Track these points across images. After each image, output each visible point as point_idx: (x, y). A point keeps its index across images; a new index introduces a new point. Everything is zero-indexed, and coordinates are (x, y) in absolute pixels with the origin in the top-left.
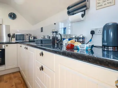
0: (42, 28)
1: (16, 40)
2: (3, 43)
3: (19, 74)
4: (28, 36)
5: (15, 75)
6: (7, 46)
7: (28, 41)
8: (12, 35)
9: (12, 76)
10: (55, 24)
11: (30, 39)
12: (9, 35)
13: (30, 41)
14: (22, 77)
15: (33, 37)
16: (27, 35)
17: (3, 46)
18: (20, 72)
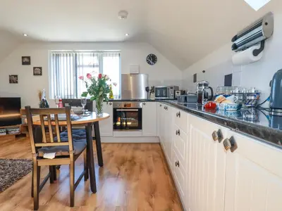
0: (195, 76)
1: (156, 96)
2: (140, 101)
3: (159, 146)
4: (173, 90)
5: (154, 146)
6: (144, 104)
7: (173, 98)
8: (150, 89)
9: (150, 146)
10: (204, 72)
11: (176, 94)
12: (147, 89)
13: (175, 99)
14: (162, 151)
15: (181, 91)
16: (172, 88)
17: (141, 105)
18: (159, 144)
